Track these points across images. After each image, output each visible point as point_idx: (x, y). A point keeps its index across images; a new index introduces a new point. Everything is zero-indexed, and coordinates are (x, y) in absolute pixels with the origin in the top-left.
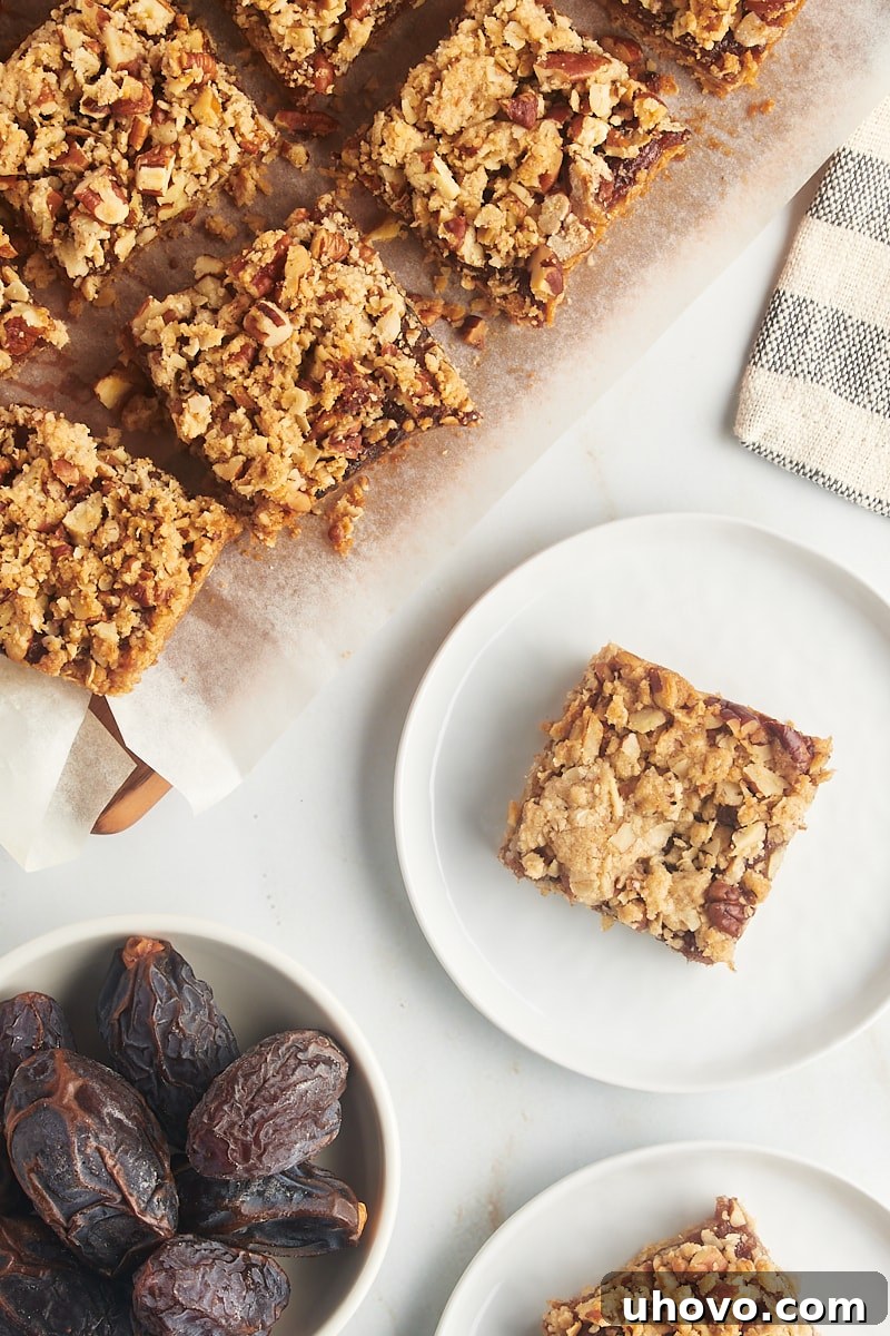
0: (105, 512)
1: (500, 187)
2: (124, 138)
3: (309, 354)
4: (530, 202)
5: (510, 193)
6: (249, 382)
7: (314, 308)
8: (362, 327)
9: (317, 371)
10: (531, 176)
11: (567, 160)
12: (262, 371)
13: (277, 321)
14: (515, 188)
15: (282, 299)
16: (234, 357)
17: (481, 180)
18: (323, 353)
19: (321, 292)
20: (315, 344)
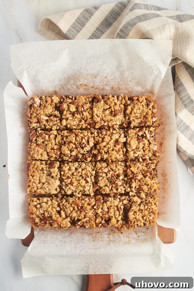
0: (144, 205)
1: (144, 149)
2: (115, 177)
3: (142, 174)
4: (149, 148)
5: (146, 149)
6: (142, 183)
7: (138, 171)
8: (143, 167)
9: (145, 175)
10: (147, 145)
11: (148, 141)
12: (141, 181)
13: (138, 176)
14: (146, 148)
15: (135, 173)
16: (138, 183)
17: (142, 150)
18: (143, 173)
19: (137, 169)
20: (142, 173)
